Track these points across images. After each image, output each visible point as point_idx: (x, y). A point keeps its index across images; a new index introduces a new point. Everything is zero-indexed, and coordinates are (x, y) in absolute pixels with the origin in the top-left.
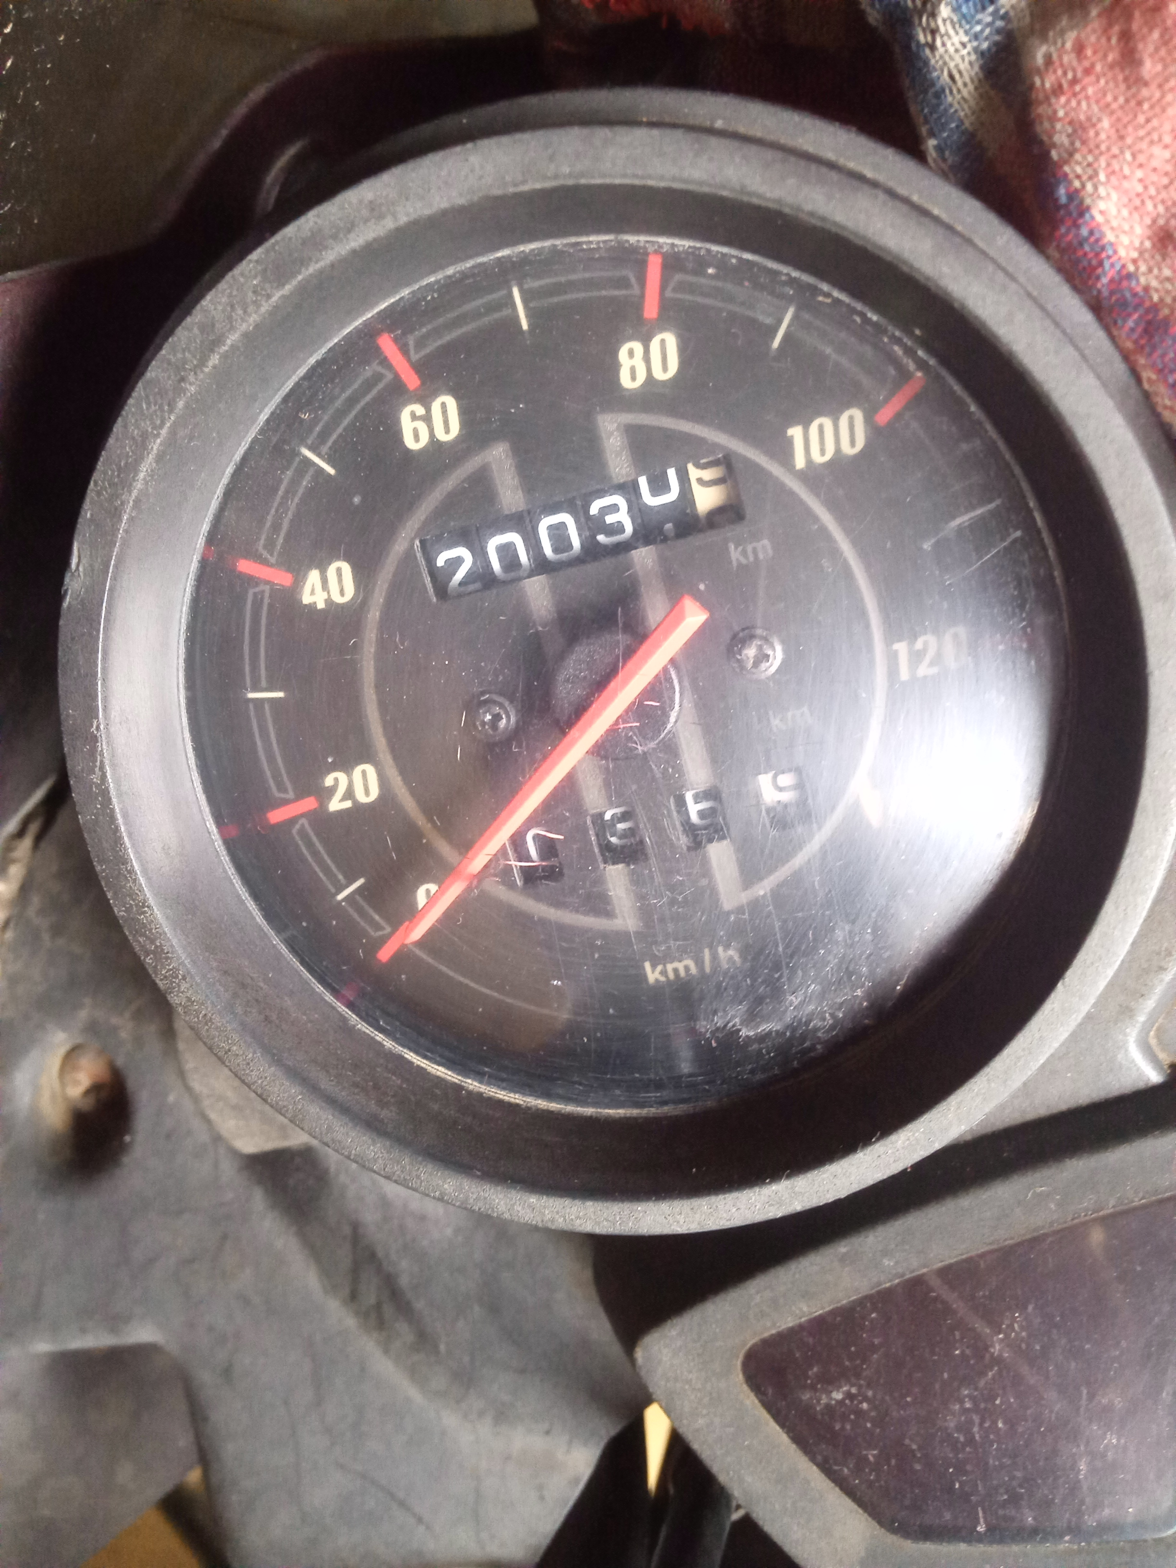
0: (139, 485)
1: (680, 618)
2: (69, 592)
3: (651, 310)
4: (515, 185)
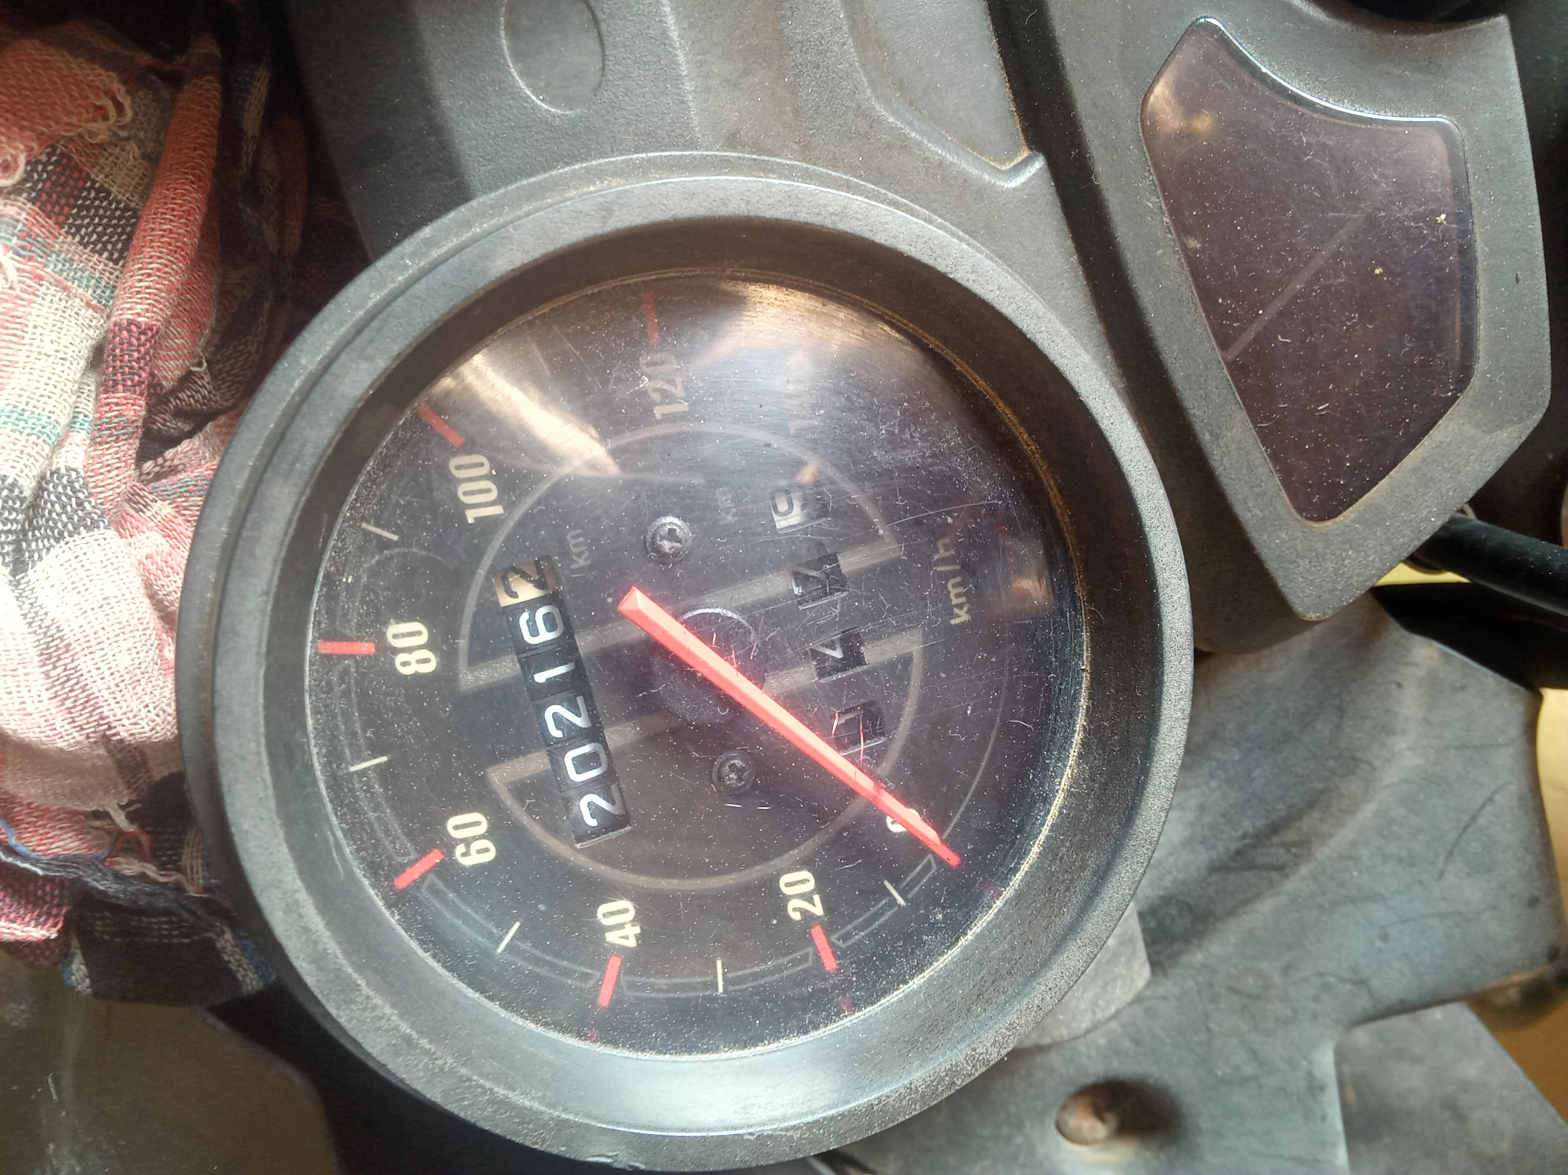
0: (536, 1105)
1: (639, 613)
2: (631, 1163)
3: (366, 648)
4: (266, 788)
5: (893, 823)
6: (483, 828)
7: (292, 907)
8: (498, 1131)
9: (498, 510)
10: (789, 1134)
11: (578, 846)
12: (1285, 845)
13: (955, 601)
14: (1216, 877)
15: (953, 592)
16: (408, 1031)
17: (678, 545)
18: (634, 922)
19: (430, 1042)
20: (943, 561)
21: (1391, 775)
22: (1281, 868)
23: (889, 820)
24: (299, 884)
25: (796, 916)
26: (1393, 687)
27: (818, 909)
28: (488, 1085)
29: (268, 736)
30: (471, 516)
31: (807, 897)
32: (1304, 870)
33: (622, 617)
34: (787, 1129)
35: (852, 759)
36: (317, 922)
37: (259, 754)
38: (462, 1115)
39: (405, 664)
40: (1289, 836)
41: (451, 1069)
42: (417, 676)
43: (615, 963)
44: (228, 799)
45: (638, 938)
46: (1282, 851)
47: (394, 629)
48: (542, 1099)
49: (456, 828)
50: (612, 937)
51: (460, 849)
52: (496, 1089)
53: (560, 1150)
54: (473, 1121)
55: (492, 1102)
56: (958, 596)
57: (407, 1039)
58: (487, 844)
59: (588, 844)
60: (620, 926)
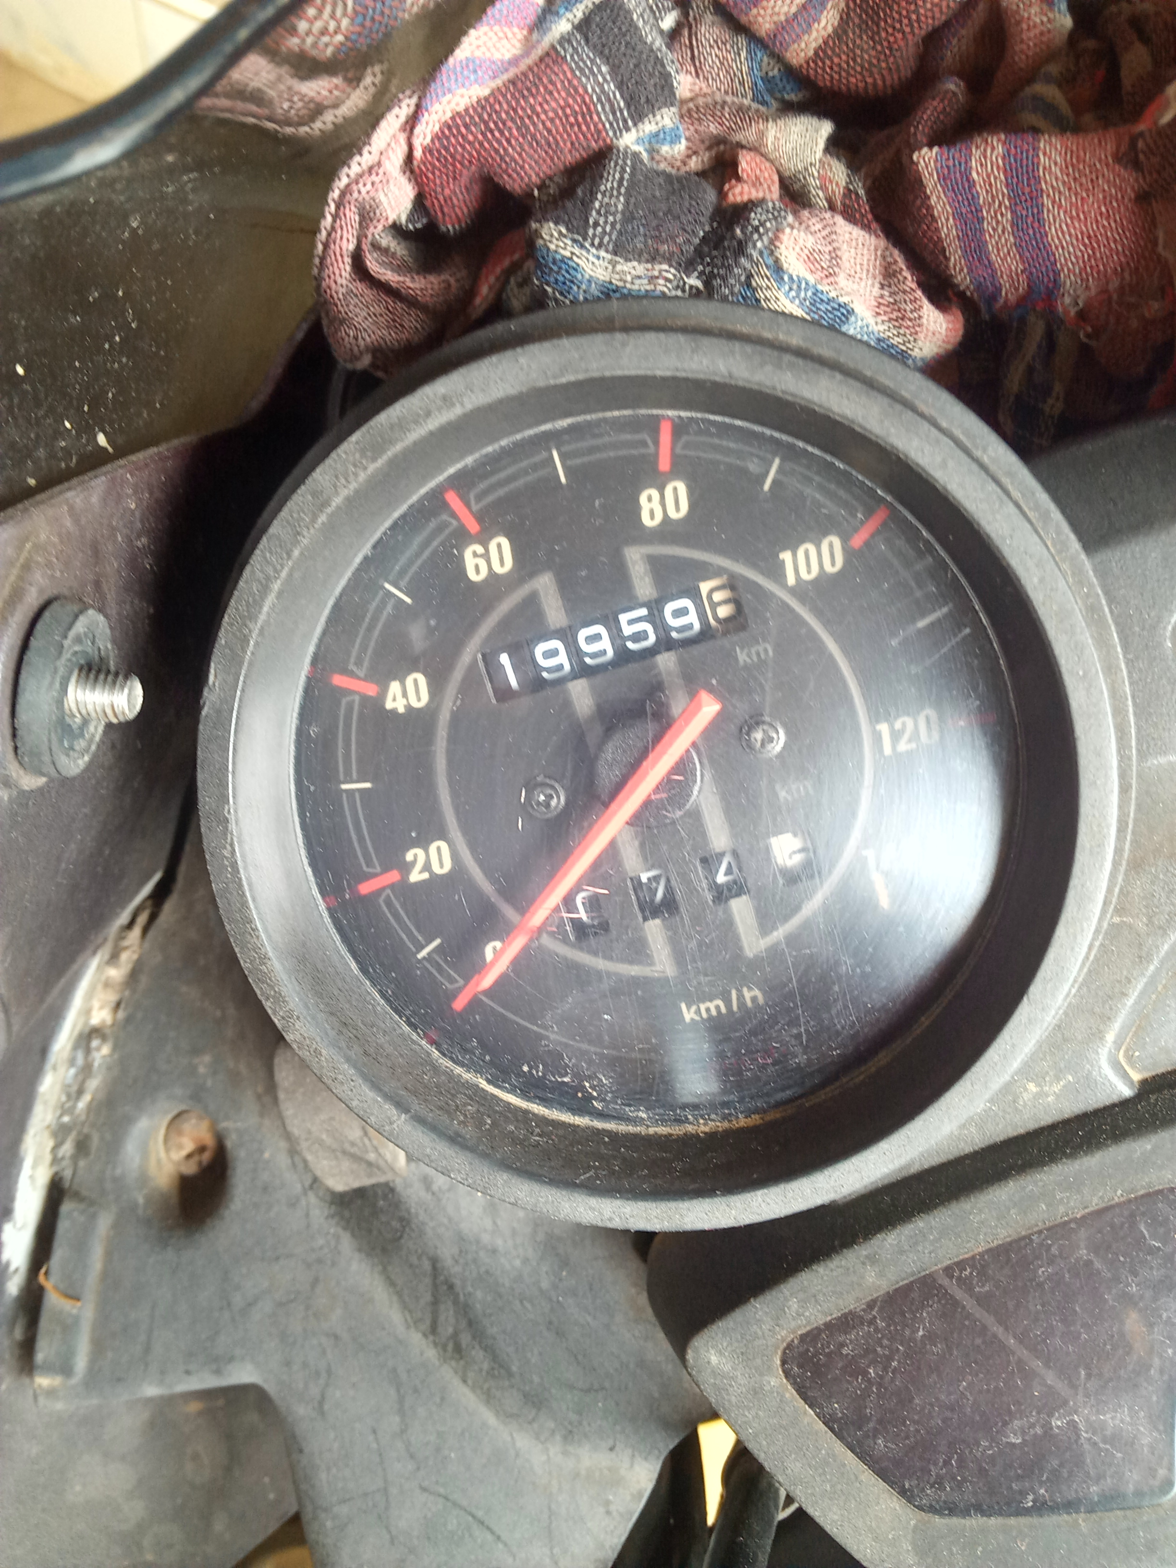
0: (262, 617)
1: (699, 708)
2: (207, 703)
3: (664, 464)
4: (556, 378)
5: (494, 948)
6: (498, 569)
7: (447, 401)
8: (241, 583)
9: (791, 580)
10: (228, 847)
11: (480, 656)
12: (455, 1336)
13: (703, 1007)
14: (427, 1265)
15: (712, 1006)
16: (334, 504)
17: (758, 745)
18: (409, 708)
19: (323, 524)
20: (740, 996)
21: (523, 1441)
22: (434, 1329)
23: (498, 944)
24: (469, 406)
25: (409, 857)
26: (611, 1442)
27: (416, 876)
28: (284, 574)
29: (602, 380)
30: (786, 556)
31: (427, 867)
32: (431, 1353)
33: (693, 695)
34: (232, 845)
35: (557, 909)
36: (433, 424)
37: (587, 371)
38: (257, 552)
39: (650, 499)
40: (465, 1339)
41: (298, 542)
42: (637, 508)
43: (371, 690)
44: (547, 345)
45: (394, 712)
46: (450, 1330)
47: (682, 487)
48: (267, 622)
49: (499, 545)
50: (395, 687)
51: (480, 549)
52: (279, 582)
53: (222, 638)
54: (252, 562)
55: (268, 578)
56: (708, 1010)
57: (326, 503)
58: (484, 572)
59: (481, 664)
60: (405, 695)
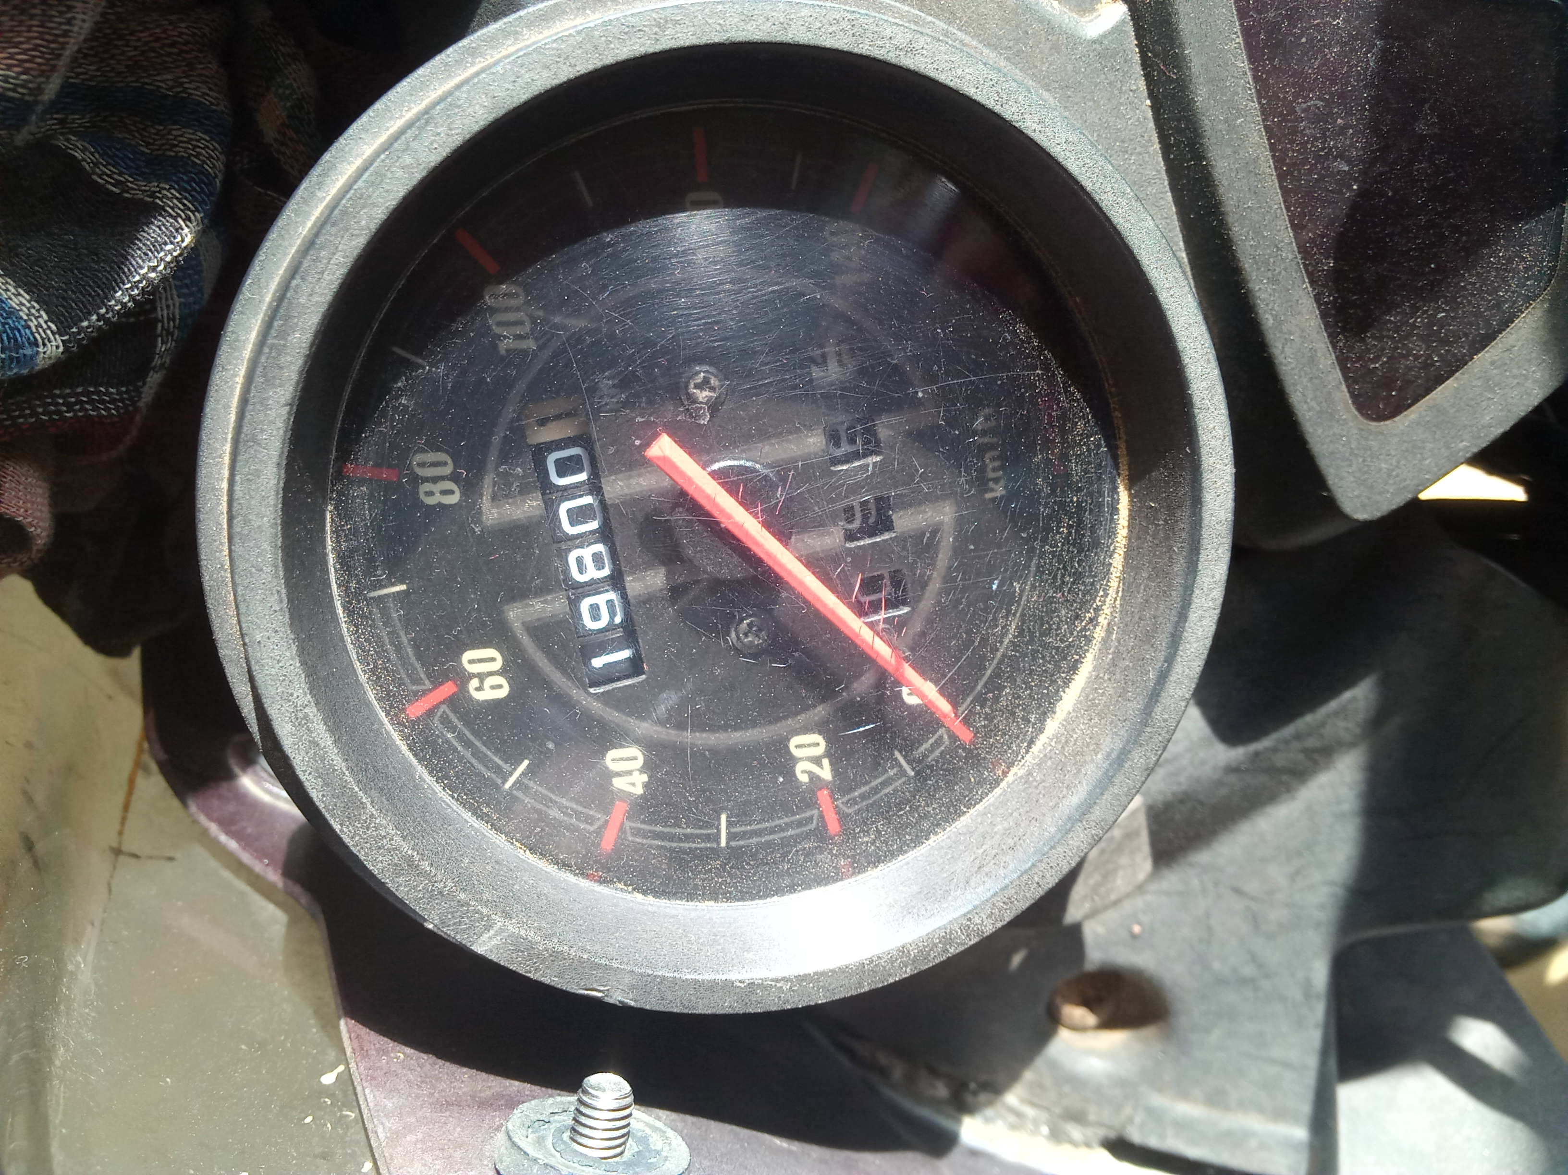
0: (531, 935)
1: (665, 459)
2: (622, 999)
5: (909, 694)
6: (498, 665)
7: (300, 722)
8: (493, 957)
9: (531, 344)
10: (779, 984)
11: (592, 690)
15: (991, 465)
17: (711, 394)
18: (642, 770)
19: (431, 865)
23: (905, 691)
24: (309, 700)
25: (804, 778)
27: (826, 773)
29: (285, 547)
30: (503, 347)
31: (817, 761)
34: (778, 980)
37: (273, 565)
39: (429, 494)
41: (451, 893)
42: (440, 507)
43: (620, 809)
47: (420, 458)
48: (537, 930)
49: (471, 662)
50: (618, 783)
51: (474, 683)
53: (552, 980)
56: (994, 470)
58: (501, 680)
59: (601, 690)
60: (629, 773)
